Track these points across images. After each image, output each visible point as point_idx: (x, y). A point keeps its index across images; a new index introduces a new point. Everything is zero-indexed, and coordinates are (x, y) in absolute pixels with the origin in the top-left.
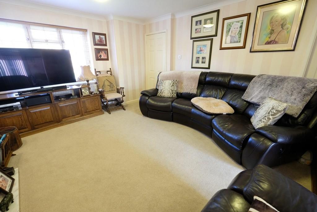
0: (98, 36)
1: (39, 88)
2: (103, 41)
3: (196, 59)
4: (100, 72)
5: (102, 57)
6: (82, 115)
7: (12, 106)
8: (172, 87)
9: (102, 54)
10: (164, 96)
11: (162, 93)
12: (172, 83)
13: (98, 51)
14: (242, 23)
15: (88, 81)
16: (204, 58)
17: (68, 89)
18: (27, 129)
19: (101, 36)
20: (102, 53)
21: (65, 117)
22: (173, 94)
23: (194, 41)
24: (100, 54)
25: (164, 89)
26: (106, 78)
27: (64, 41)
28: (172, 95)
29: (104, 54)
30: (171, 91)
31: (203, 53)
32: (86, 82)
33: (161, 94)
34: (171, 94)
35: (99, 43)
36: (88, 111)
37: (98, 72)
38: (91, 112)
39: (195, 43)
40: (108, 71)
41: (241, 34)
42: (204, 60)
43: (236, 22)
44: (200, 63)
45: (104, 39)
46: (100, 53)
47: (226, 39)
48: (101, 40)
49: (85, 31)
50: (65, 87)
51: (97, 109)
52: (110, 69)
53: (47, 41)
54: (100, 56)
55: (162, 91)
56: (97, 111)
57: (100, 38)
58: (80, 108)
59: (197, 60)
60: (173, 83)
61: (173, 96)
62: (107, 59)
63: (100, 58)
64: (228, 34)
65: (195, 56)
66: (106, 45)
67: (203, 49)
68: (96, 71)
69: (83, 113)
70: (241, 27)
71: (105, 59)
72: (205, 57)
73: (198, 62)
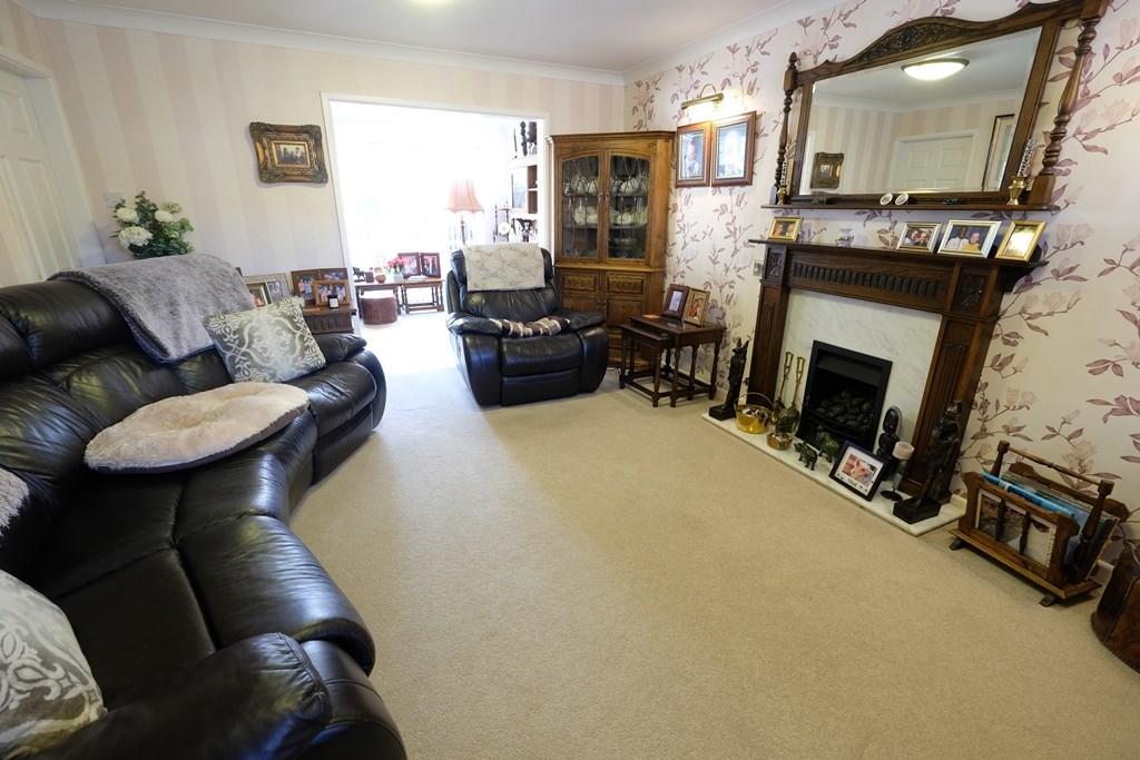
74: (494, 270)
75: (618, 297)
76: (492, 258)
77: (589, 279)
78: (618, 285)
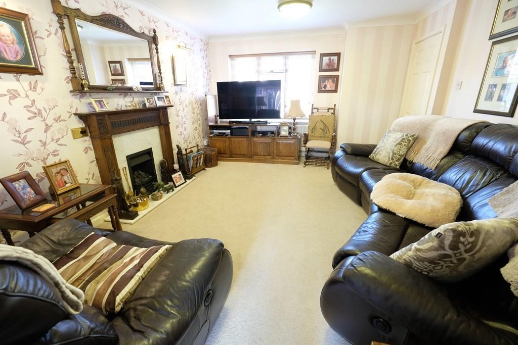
0: (328, 58)
1: (248, 120)
2: (334, 63)
3: (489, 88)
4: (317, 109)
5: (328, 88)
6: (273, 158)
7: (225, 133)
8: (396, 145)
9: (329, 83)
10: (379, 160)
11: (377, 154)
12: (400, 139)
13: (322, 79)
15: (294, 119)
16: (506, 88)
17: (268, 124)
18: (227, 156)
19: (332, 58)
20: (328, 81)
21: (256, 154)
22: (392, 159)
23: (494, 43)
24: (325, 84)
25: (382, 147)
26: (321, 118)
27: (288, 70)
28: (391, 161)
29: (332, 84)
30: (391, 154)
32: (292, 121)
33: (374, 155)
34: (389, 160)
35: (327, 68)
36: (280, 155)
37: (315, 109)
38: (284, 158)
39: (496, 47)
40: (329, 109)
42: (505, 93)
44: (493, 100)
45: (336, 61)
46: (325, 82)
48: (330, 63)
49: (314, 52)
50: (266, 122)
51: (291, 155)
52: (335, 105)
53: (272, 72)
54: (325, 86)
55: (378, 150)
56: (290, 158)
57: (330, 61)
58: (272, 149)
59: (489, 93)
60: (404, 139)
61: (391, 163)
62: (335, 91)
63: (324, 89)
65: (489, 80)
66: (337, 70)
68: (314, 107)
69: (275, 155)
71: (333, 90)
73: (490, 97)
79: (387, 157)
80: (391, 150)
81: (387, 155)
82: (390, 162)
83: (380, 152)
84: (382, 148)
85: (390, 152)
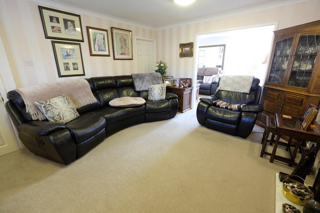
3: (64, 65)
14: (104, 36)
16: (75, 65)
31: (72, 58)
39: (55, 44)
41: (105, 45)
42: (76, 66)
43: (100, 34)
44: (70, 69)
47: (94, 47)
59: (66, 67)
64: (95, 42)
65: (62, 61)
67: (71, 54)
70: (104, 39)
72: (76, 63)
73: (67, 69)
74: (229, 84)
75: (288, 105)
76: (230, 80)
77: (276, 94)
78: (289, 99)
79: (72, 114)
80: (69, 108)
81: (70, 113)
82: (76, 115)
83: (64, 115)
84: (63, 112)
85: (70, 111)
